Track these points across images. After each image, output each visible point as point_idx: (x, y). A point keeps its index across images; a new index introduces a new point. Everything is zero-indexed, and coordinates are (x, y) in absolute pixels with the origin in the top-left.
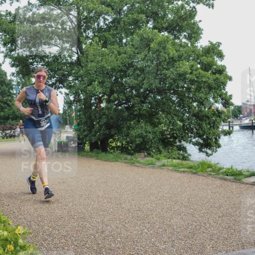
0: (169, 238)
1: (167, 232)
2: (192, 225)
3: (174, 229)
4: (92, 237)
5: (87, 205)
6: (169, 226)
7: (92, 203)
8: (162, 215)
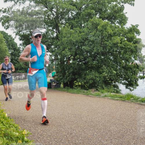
0: (109, 138)
1: (108, 134)
3: (112, 133)
4: (65, 136)
5: (62, 118)
7: (65, 117)
8: (105, 124)
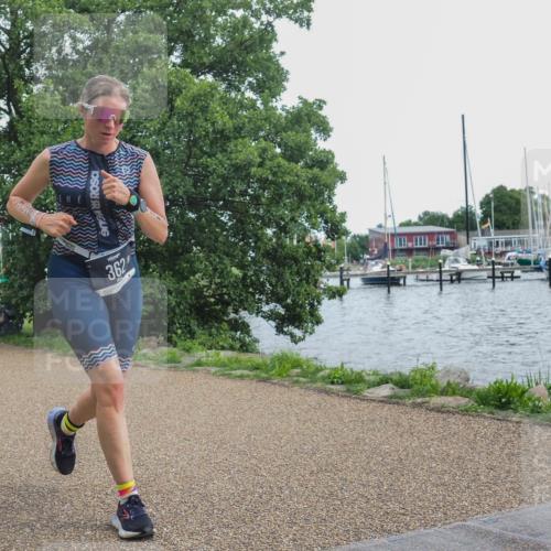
0: (202, 523)
1: (199, 510)
2: (252, 493)
3: (213, 505)
5: (20, 457)
6: (204, 497)
7: (32, 452)
8: (189, 474)
